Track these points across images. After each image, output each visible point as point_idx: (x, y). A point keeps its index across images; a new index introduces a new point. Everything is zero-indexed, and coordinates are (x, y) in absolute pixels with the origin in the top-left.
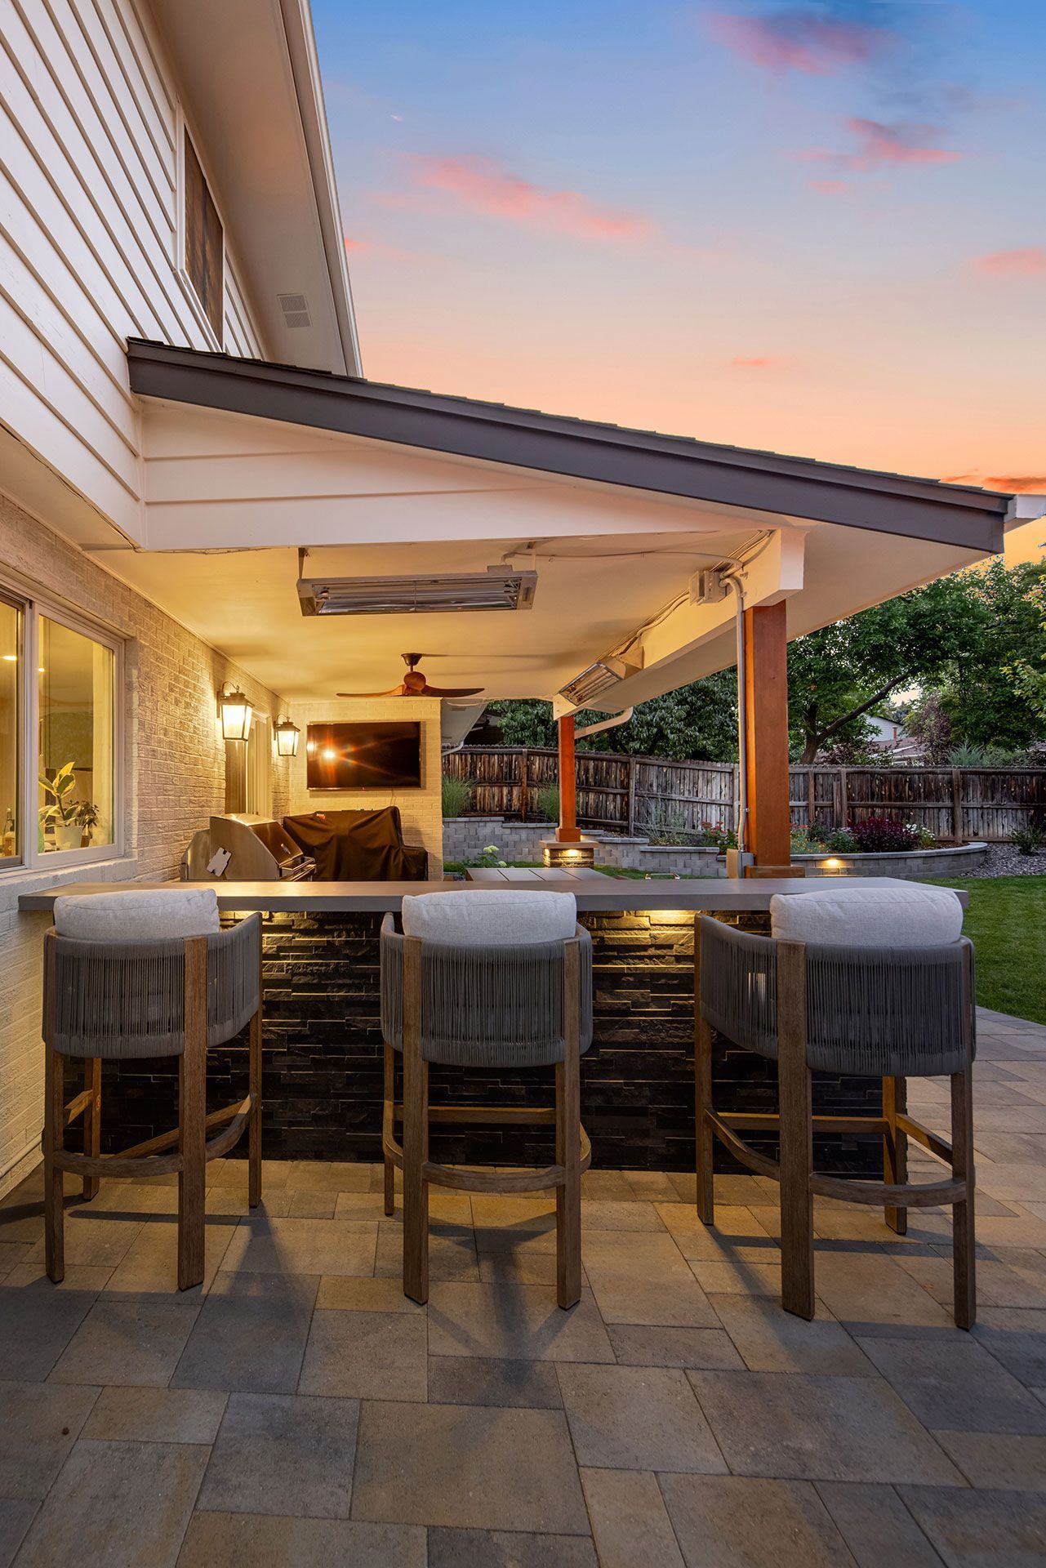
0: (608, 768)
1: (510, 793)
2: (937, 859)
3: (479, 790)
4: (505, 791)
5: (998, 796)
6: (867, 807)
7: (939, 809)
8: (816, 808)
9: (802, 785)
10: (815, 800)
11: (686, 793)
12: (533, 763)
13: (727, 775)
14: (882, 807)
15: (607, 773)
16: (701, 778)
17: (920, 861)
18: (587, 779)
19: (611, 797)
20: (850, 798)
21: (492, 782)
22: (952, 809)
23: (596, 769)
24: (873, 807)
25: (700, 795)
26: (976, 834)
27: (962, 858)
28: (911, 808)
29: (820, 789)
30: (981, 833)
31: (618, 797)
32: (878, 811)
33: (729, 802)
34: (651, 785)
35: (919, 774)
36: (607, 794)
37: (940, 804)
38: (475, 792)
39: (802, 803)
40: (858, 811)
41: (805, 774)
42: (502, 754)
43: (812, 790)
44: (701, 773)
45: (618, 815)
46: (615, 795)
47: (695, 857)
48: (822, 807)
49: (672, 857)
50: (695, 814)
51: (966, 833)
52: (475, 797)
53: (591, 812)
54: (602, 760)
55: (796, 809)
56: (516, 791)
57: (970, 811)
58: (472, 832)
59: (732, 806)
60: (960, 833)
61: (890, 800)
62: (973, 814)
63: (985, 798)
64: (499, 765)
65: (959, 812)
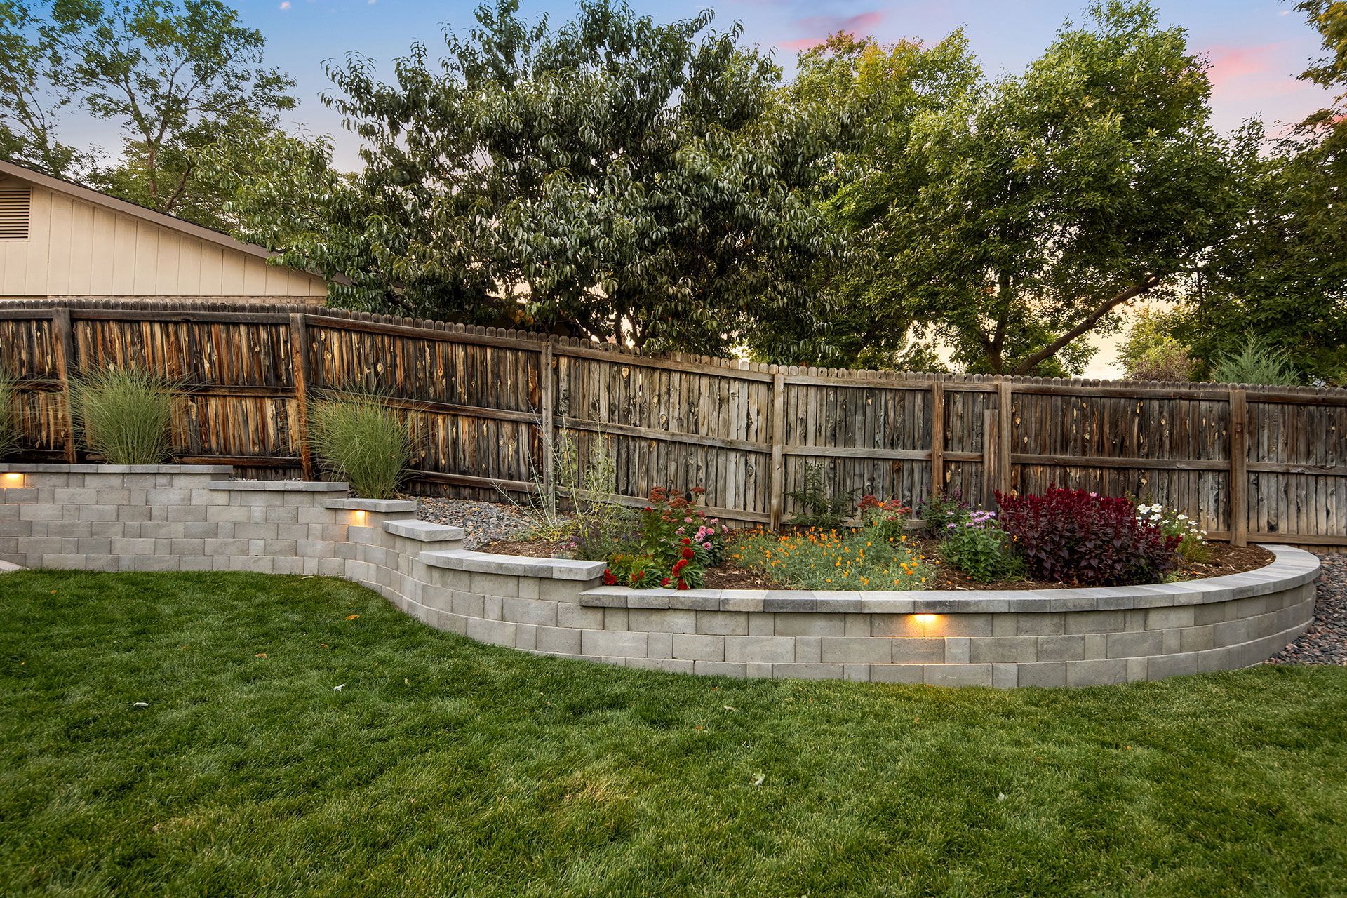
0: (497, 362)
1: (281, 414)
2: (1231, 610)
3: (213, 405)
4: (269, 408)
5: (1319, 450)
6: (1053, 466)
7: (1201, 472)
8: (946, 464)
9: (919, 414)
10: (946, 447)
11: (673, 426)
12: (324, 346)
13: (763, 389)
14: (1084, 467)
15: (496, 375)
16: (705, 393)
17: (1186, 618)
18: (451, 387)
19: (507, 429)
20: (1017, 446)
21: (240, 388)
22: (1227, 476)
23: (470, 365)
24: (1065, 465)
25: (703, 430)
26: (1272, 528)
27: (1287, 600)
28: (1143, 470)
29: (956, 423)
30: (1283, 527)
31: (523, 429)
32: (1075, 474)
33: (763, 447)
34: (595, 406)
35: (1161, 398)
36: (499, 421)
37: (1203, 463)
38: (204, 409)
39: (919, 454)
40: (1035, 473)
41: (927, 392)
42: (256, 325)
43: (938, 426)
44: (705, 381)
45: (523, 469)
46: (516, 423)
47: (529, 590)
48: (959, 463)
49: (481, 585)
50: (692, 471)
51: (1253, 524)
52: (204, 422)
53: (465, 462)
54: (483, 346)
55: (906, 466)
56: (291, 408)
57: (1263, 480)
58: (138, 500)
59: (769, 455)
60: (1242, 527)
61: (1100, 449)
62: (1269, 487)
63: (1292, 452)
64: (251, 349)
65: (1241, 480)
